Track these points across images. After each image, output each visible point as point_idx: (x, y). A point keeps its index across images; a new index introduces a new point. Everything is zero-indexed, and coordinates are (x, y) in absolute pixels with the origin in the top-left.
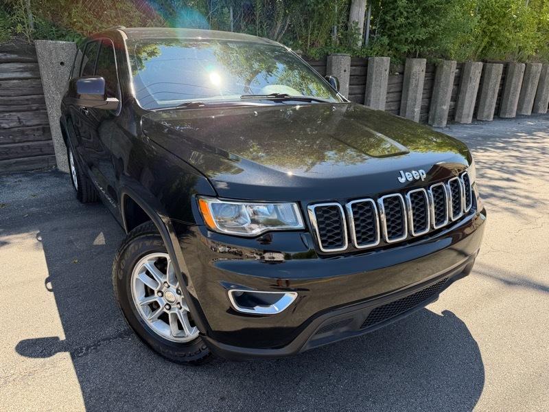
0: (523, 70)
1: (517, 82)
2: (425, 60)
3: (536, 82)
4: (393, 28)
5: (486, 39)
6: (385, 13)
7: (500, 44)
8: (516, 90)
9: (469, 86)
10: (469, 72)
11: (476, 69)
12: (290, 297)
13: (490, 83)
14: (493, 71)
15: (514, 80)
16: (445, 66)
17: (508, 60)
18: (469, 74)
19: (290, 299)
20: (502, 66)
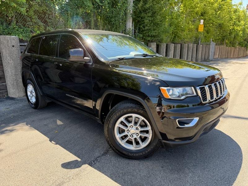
0: (187, 46)
1: (185, 51)
2: (156, 43)
3: (191, 50)
4: (143, 31)
5: (174, 35)
6: (140, 25)
7: (178, 37)
8: (185, 54)
9: (170, 53)
10: (170, 47)
11: (172, 46)
12: (196, 119)
13: (177, 52)
14: (177, 47)
15: (184, 50)
16: (162, 45)
17: (181, 43)
18: (170, 49)
19: (197, 120)
20: (180, 45)
